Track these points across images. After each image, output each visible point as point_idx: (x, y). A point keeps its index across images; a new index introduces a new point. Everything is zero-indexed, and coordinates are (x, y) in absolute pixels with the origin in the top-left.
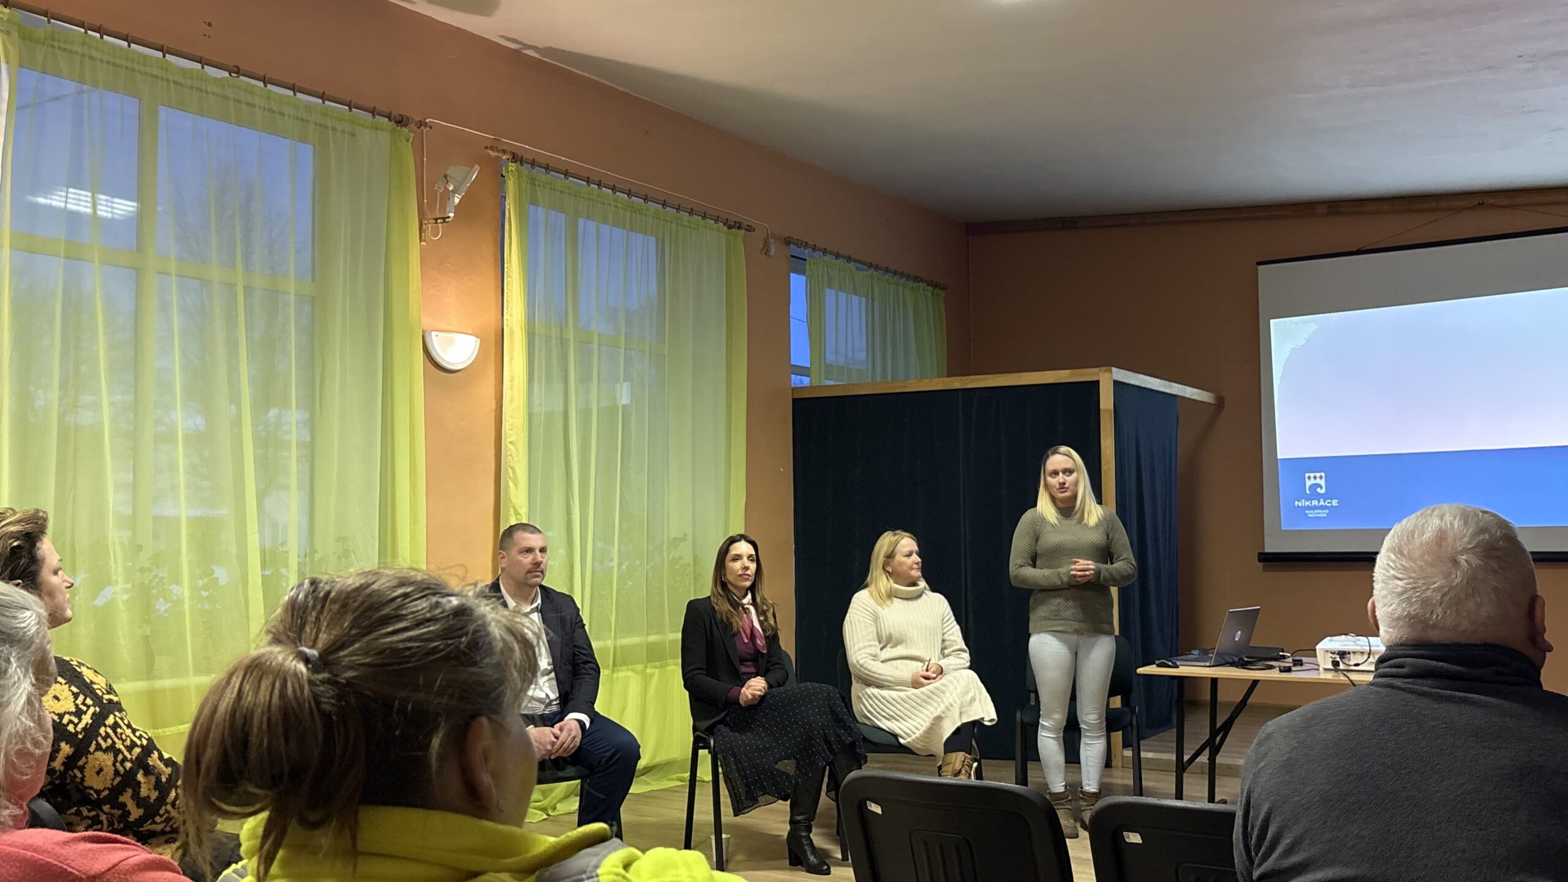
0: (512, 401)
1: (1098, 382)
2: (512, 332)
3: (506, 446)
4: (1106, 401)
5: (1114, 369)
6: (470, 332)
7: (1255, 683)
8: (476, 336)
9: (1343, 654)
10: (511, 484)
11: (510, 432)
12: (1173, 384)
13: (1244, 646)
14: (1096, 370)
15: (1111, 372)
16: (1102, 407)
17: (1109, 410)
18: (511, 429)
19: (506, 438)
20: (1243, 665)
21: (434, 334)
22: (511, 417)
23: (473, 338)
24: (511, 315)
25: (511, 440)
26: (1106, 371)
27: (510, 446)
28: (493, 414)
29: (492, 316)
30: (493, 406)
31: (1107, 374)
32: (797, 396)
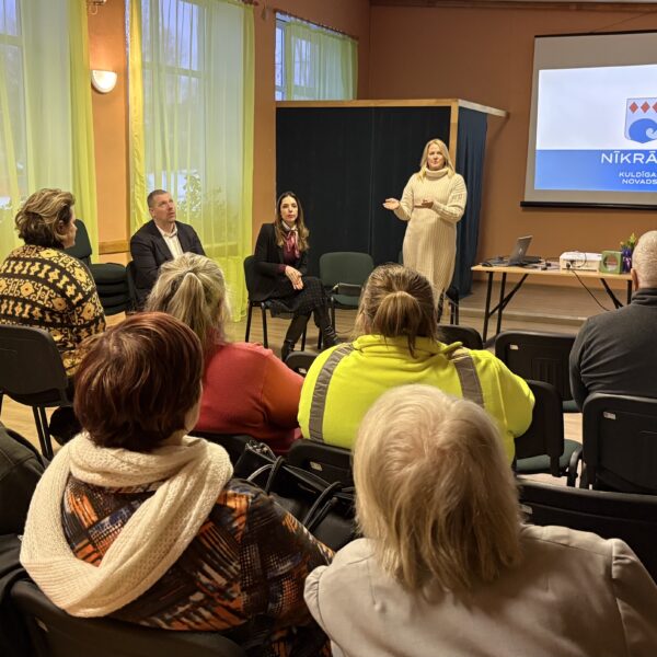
0: (135, 111)
1: (449, 107)
2: (134, 71)
4: (455, 119)
5: (460, 101)
6: (112, 70)
7: (526, 275)
8: (115, 73)
9: (572, 261)
11: (135, 129)
13: (523, 256)
14: (449, 100)
15: (457, 101)
16: (451, 122)
17: (455, 123)
19: (132, 133)
20: (522, 265)
22: (135, 121)
24: (134, 60)
25: (136, 134)
26: (454, 100)
28: (124, 119)
30: (124, 113)
32: (279, 106)
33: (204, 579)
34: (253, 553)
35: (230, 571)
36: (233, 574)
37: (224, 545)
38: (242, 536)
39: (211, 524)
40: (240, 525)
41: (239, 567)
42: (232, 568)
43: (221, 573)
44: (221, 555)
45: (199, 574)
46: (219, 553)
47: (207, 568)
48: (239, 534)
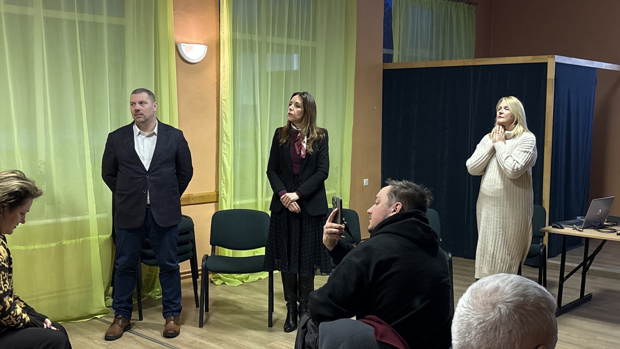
0: (224, 78)
1: (547, 63)
2: (224, 43)
3: (222, 102)
4: (551, 74)
5: (556, 56)
6: (203, 43)
7: (604, 241)
8: (206, 45)
10: (224, 121)
11: (223, 94)
12: (594, 62)
14: (546, 56)
15: (554, 58)
16: (548, 77)
17: (552, 79)
18: (224, 93)
19: (221, 98)
21: (182, 44)
22: (224, 87)
23: (204, 46)
24: (224, 33)
25: (224, 99)
26: (552, 57)
27: (223, 101)
28: (215, 85)
29: (214, 33)
30: (215, 80)
31: (552, 59)
32: (385, 69)
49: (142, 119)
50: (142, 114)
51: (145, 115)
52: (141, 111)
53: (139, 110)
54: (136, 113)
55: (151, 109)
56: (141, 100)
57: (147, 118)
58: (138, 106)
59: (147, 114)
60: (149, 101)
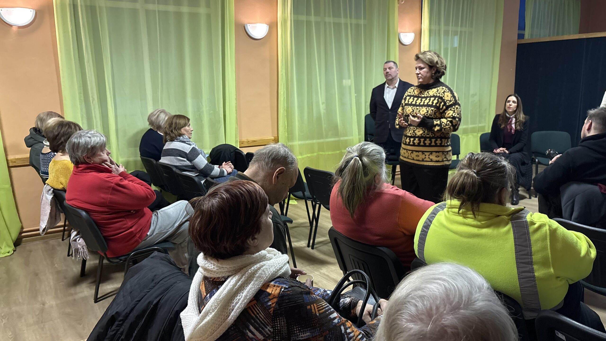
8: (414, 33)
24: (424, 25)
29: (418, 26)
32: (519, 43)
33: (250, 334)
34: (281, 323)
35: (266, 332)
36: (267, 334)
37: (262, 315)
38: (274, 311)
39: (255, 302)
40: (273, 304)
41: (272, 330)
42: (267, 330)
43: (260, 332)
44: (260, 321)
45: (248, 331)
46: (259, 319)
47: (251, 328)
48: (272, 309)
49: (390, 78)
50: (390, 75)
51: (392, 75)
52: (390, 73)
53: (388, 72)
54: (387, 75)
55: (395, 72)
56: (390, 66)
57: (393, 77)
58: (388, 70)
59: (394, 75)
60: (394, 67)
